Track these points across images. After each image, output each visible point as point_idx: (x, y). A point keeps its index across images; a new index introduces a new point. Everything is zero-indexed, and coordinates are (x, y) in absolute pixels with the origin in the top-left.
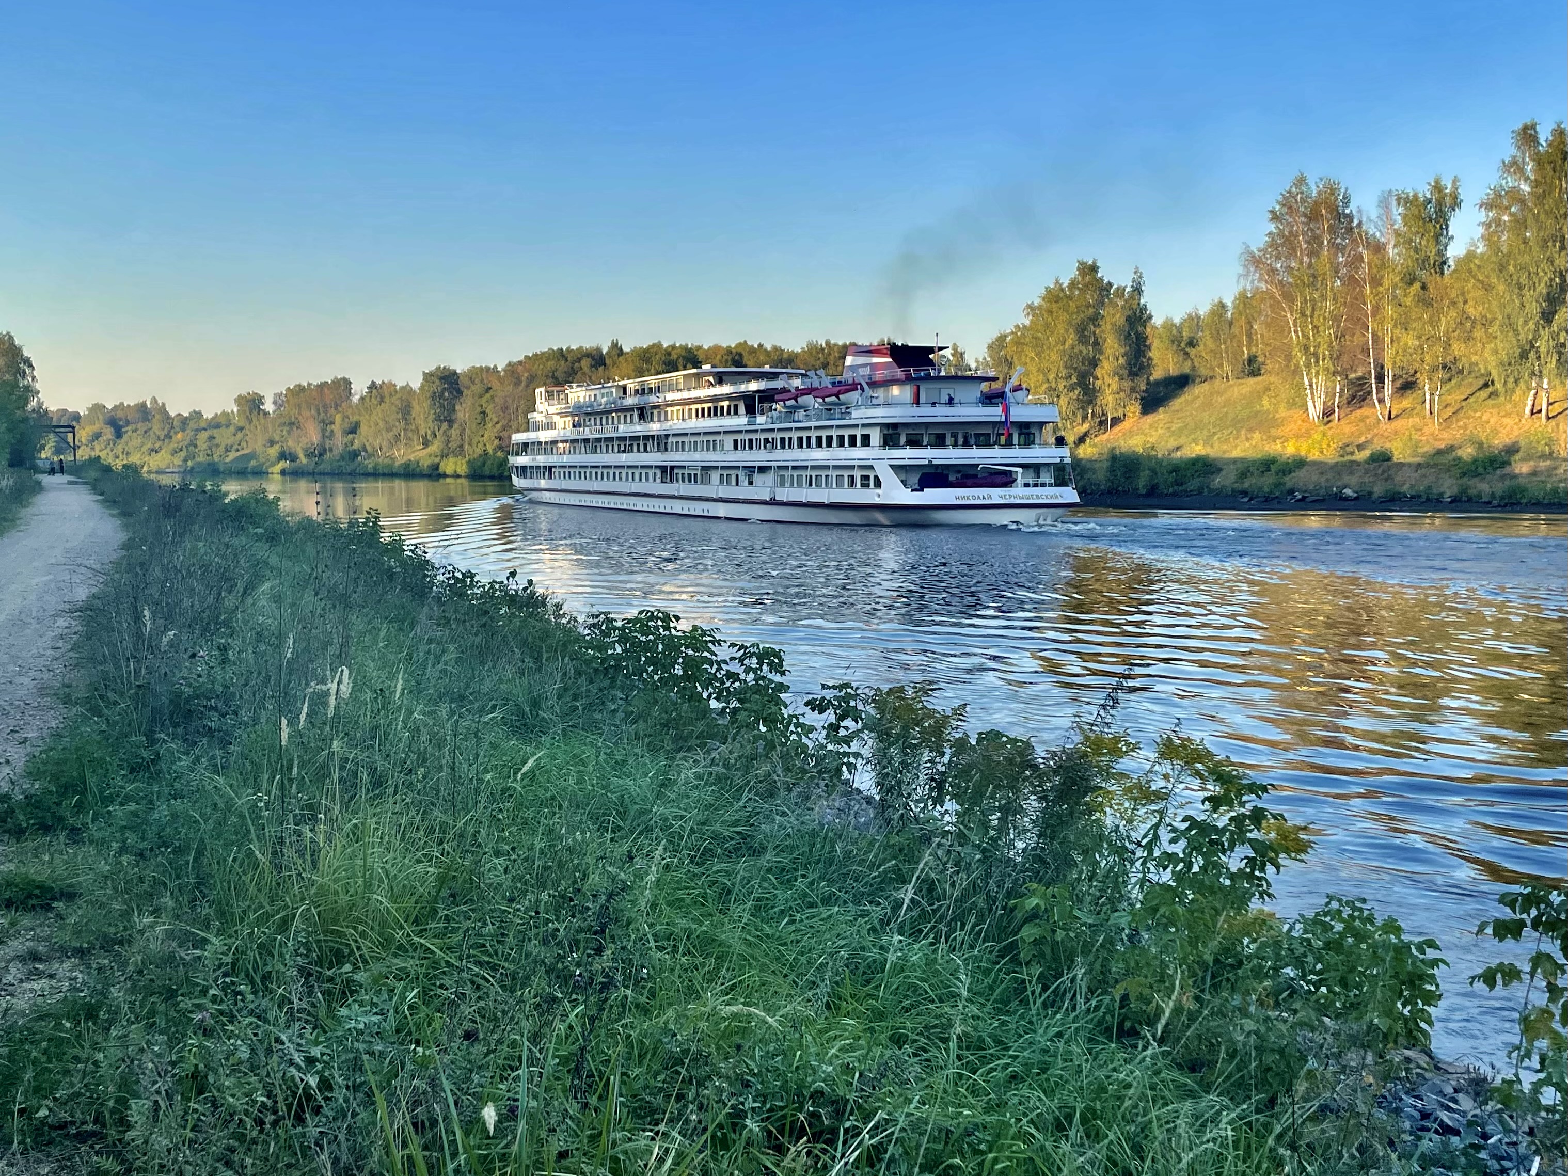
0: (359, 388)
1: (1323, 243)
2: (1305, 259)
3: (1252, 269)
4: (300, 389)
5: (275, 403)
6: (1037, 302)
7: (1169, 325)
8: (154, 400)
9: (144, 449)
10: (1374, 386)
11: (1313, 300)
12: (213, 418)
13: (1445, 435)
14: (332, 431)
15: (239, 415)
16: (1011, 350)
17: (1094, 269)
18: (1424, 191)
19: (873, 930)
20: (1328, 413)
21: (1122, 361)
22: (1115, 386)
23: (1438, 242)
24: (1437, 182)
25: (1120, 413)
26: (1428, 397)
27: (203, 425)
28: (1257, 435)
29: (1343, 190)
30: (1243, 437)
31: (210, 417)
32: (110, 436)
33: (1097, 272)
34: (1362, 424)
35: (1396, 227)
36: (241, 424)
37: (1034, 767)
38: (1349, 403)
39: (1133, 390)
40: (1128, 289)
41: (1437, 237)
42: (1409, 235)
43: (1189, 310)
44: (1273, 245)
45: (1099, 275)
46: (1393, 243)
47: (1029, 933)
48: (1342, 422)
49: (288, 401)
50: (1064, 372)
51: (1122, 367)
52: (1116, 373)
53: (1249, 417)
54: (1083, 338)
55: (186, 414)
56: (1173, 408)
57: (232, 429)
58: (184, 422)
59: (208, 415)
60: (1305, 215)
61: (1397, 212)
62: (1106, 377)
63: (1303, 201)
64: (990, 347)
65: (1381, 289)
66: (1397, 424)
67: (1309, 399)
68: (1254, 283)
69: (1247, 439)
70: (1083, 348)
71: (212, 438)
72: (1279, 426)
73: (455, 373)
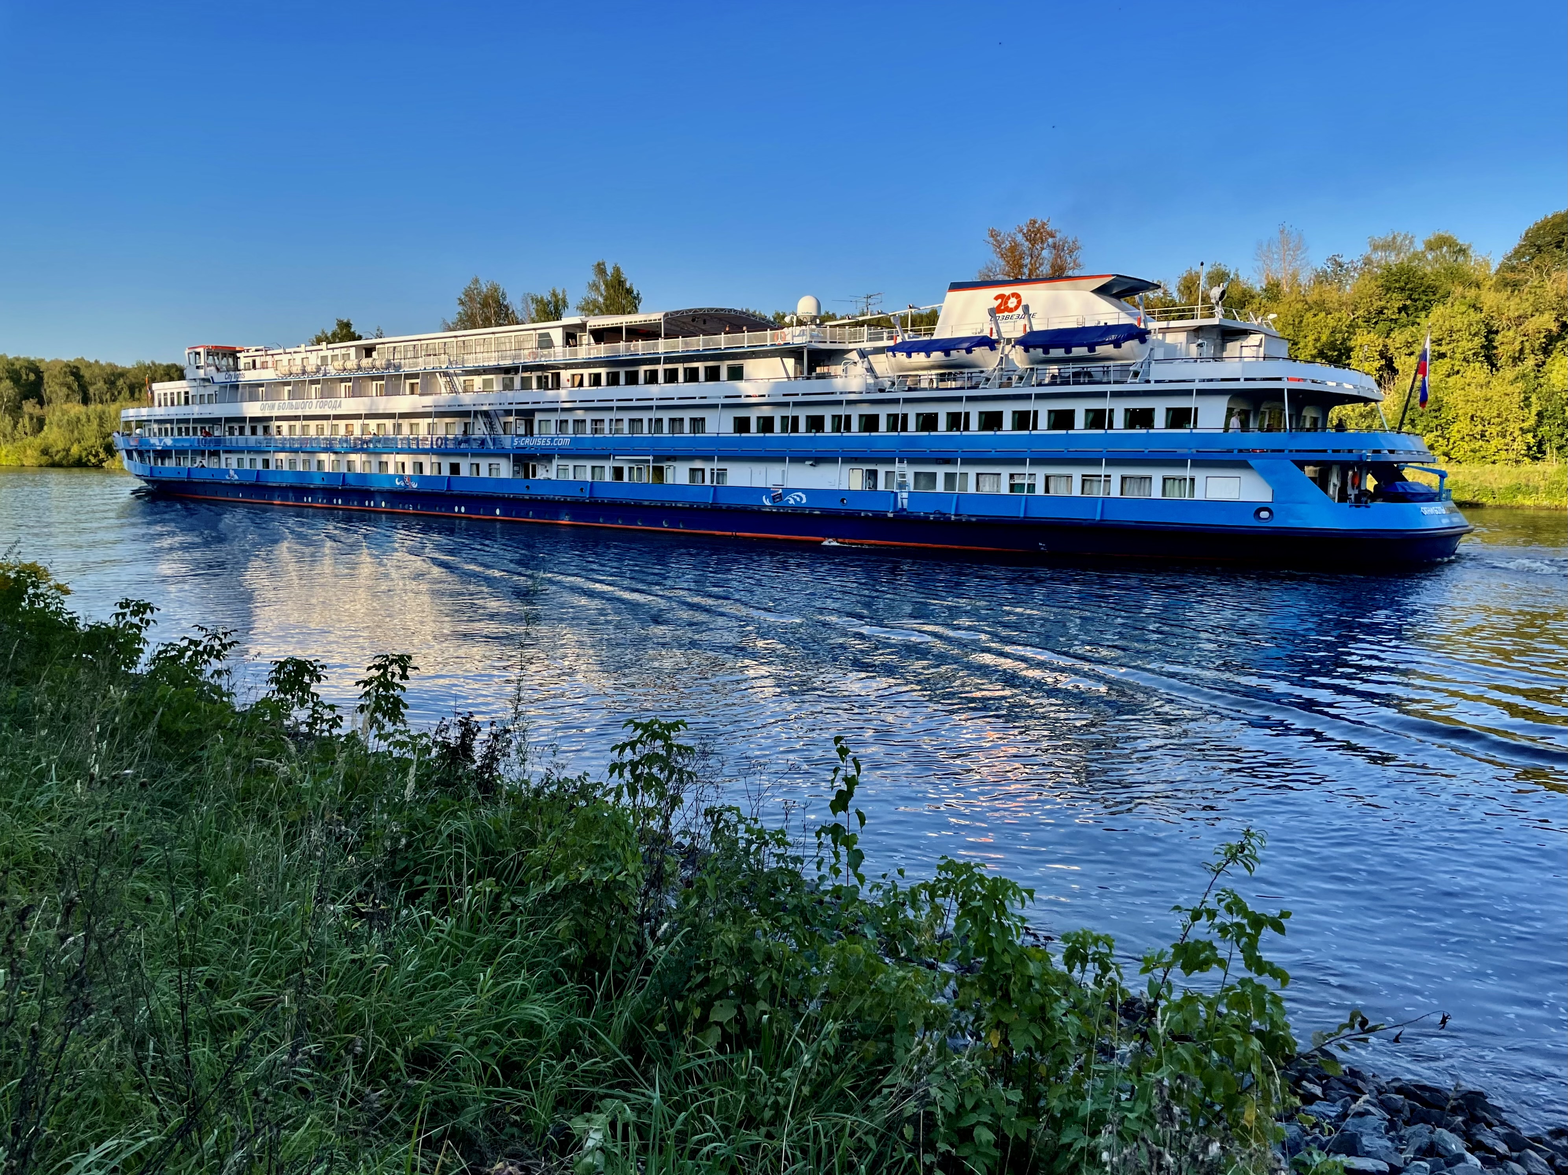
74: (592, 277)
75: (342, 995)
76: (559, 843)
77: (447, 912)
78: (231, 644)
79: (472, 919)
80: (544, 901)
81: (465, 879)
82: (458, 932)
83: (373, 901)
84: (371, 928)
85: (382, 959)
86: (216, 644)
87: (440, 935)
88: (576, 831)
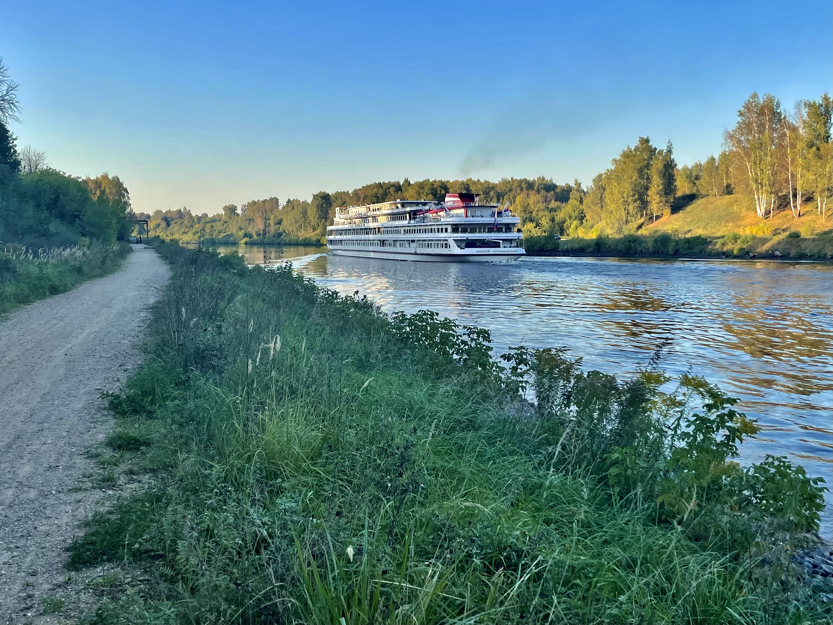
0: (282, 202)
1: (765, 127)
2: (757, 135)
3: (729, 141)
4: (254, 203)
5: (242, 209)
6: (618, 158)
7: (685, 169)
8: (185, 208)
9: (180, 232)
10: (791, 199)
11: (760, 156)
12: (213, 217)
13: (828, 224)
14: (269, 223)
15: (225, 215)
16: (604, 182)
17: (647, 141)
18: (819, 100)
19: (535, 468)
20: (767, 213)
21: (661, 187)
22: (657, 200)
23: (826, 126)
24: (825, 96)
25: (659, 214)
26: (819, 205)
27: (208, 220)
28: (730, 224)
29: (776, 100)
30: (723, 225)
31: (211, 216)
32: (164, 226)
33: (649, 142)
34: (785, 219)
35: (804, 118)
36: (226, 220)
37: (616, 389)
38: (778, 208)
39: (667, 202)
40: (664, 151)
41: (825, 123)
42: (810, 123)
43: (697, 161)
44: (740, 128)
45: (650, 144)
46: (802, 127)
47: (613, 471)
48: (774, 218)
49: (248, 209)
50: (631, 193)
51: (661, 190)
52: (658, 193)
53: (726, 215)
54: (641, 176)
55: (200, 215)
56: (687, 211)
57: (222, 222)
58: (199, 219)
59: (210, 215)
60: (757, 113)
61: (805, 111)
62: (653, 195)
63: (756, 106)
64: (594, 181)
65: (795, 150)
66: (803, 219)
67: (757, 206)
68: (730, 147)
69: (725, 226)
70: (641, 181)
71: (212, 227)
72: (741, 220)
73: (328, 195)
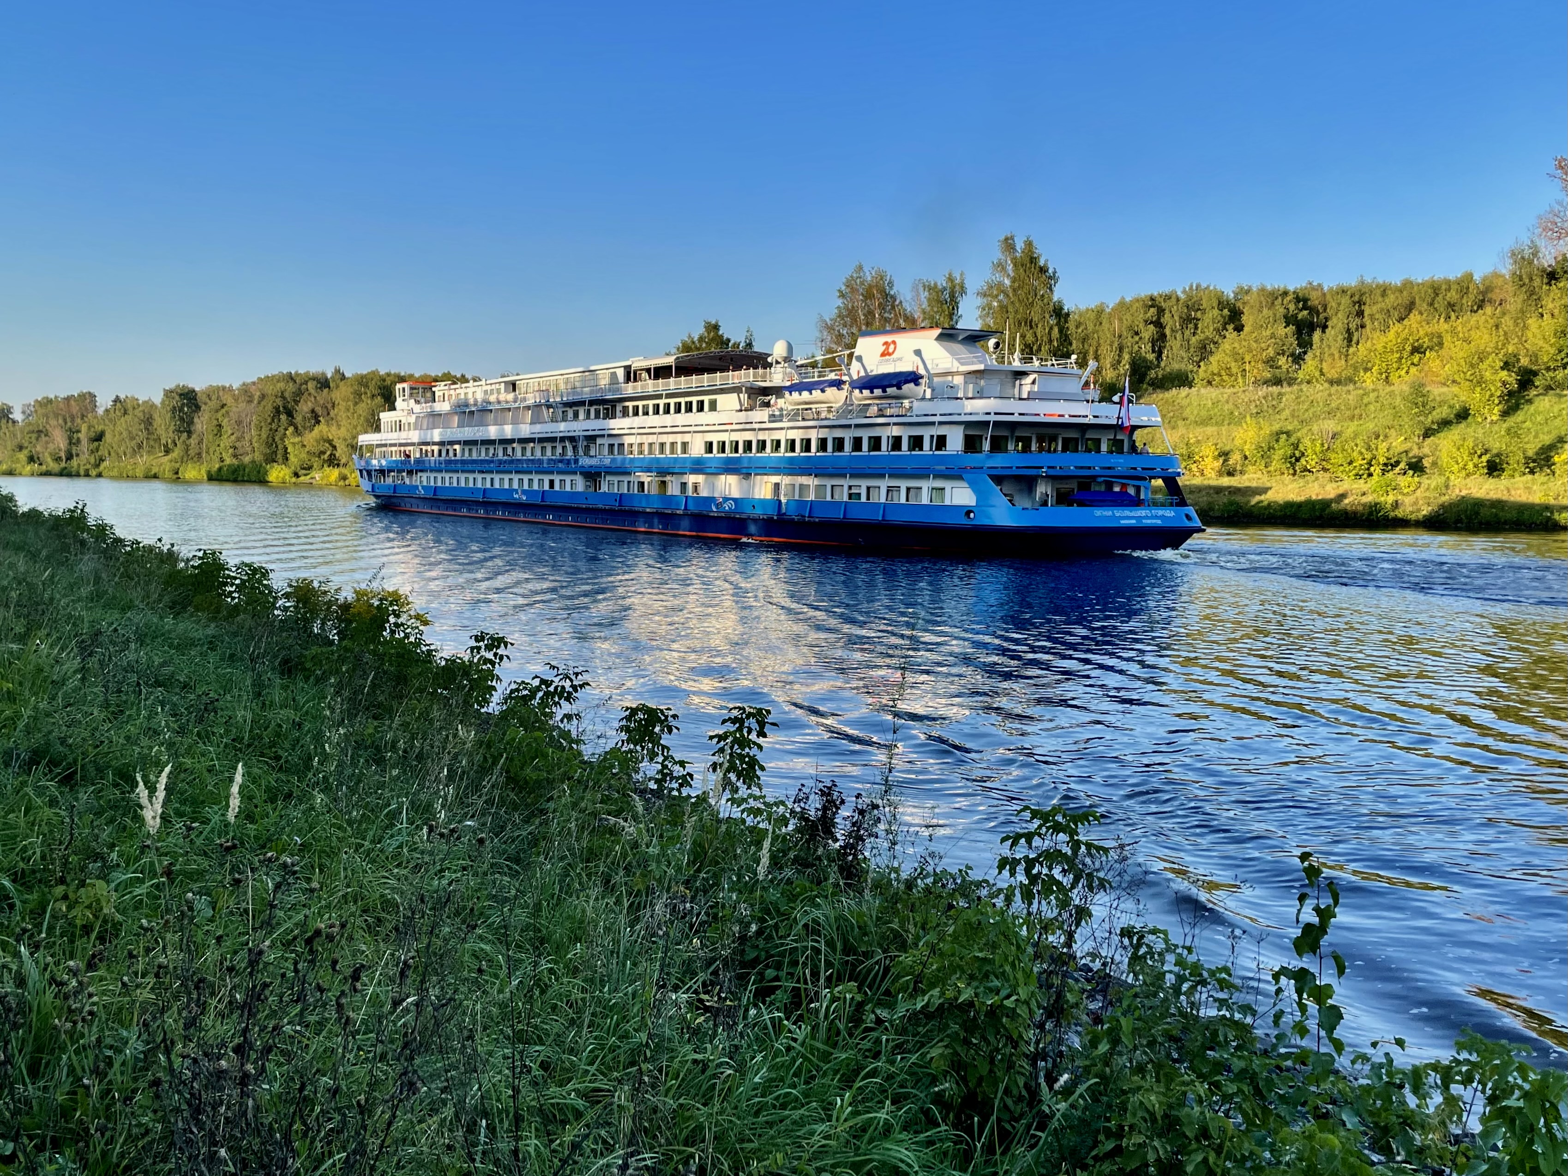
74: (998, 254)
75: (681, 1101)
76: (933, 949)
77: (800, 1018)
78: (581, 686)
79: (829, 1030)
80: (914, 1018)
81: (822, 981)
82: (812, 1042)
83: (718, 994)
84: (716, 1026)
85: (728, 1063)
86: (567, 684)
87: (793, 1044)
88: (955, 937)
